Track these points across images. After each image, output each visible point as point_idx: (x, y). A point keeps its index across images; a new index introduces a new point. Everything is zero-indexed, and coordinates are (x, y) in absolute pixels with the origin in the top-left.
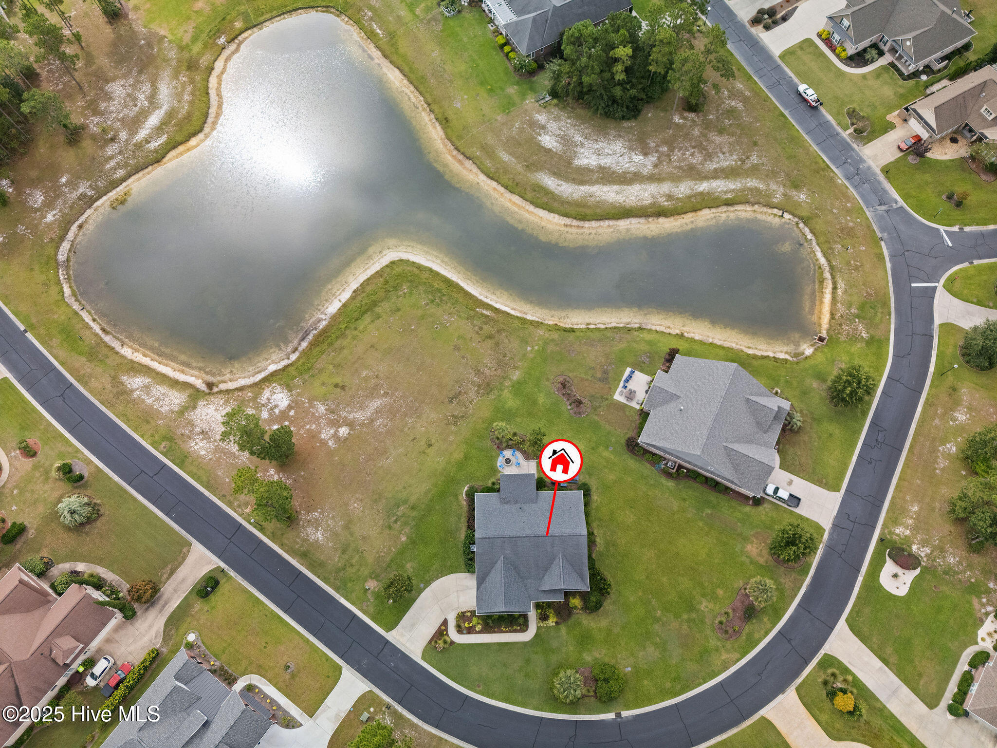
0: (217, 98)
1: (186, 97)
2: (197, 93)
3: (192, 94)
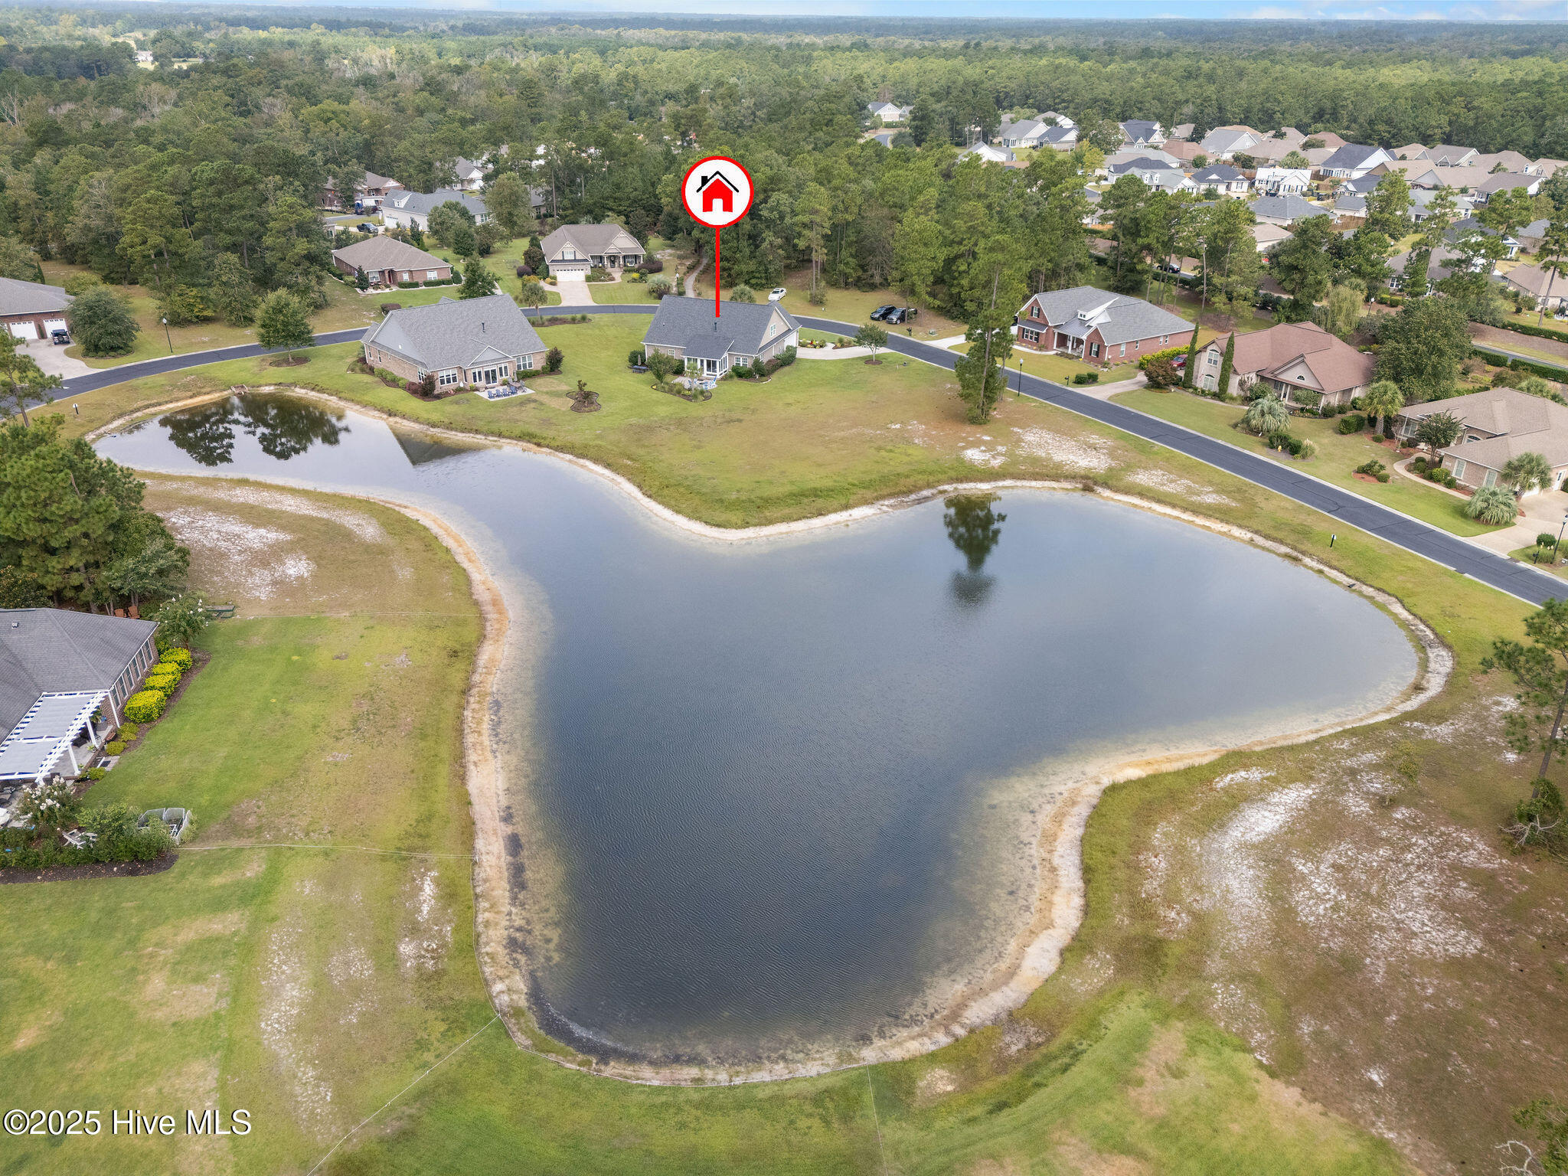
0: (1056, 861)
1: (1160, 863)
2: (1121, 874)
3: (1137, 870)
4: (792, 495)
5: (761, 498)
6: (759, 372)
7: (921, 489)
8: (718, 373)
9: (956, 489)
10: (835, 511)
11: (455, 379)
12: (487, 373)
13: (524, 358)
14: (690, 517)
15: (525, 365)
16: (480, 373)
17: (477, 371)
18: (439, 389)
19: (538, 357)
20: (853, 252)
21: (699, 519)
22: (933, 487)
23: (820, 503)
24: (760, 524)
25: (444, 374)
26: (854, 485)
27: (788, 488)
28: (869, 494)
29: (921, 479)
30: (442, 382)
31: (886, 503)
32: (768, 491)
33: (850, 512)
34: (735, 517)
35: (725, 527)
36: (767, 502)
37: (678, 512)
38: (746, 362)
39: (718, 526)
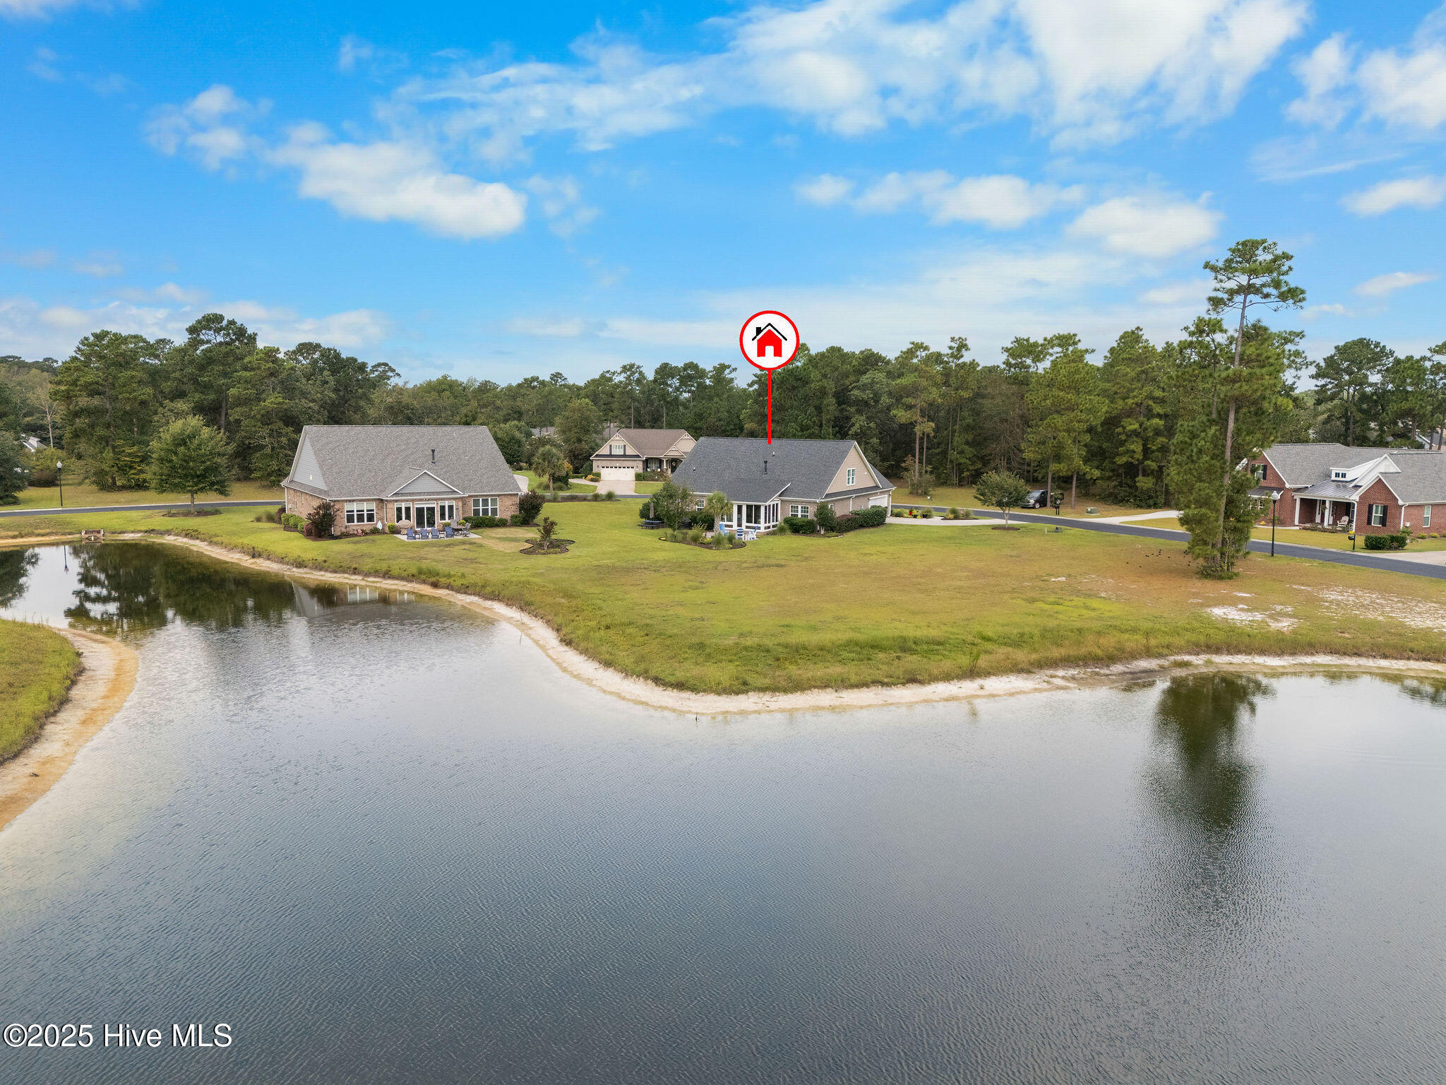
4: (851, 645)
5: (786, 646)
6: (827, 524)
7: (1134, 656)
8: (762, 525)
9: (1209, 663)
10: (947, 677)
11: (371, 518)
12: (420, 511)
13: (485, 502)
14: (627, 672)
15: (485, 511)
16: (408, 509)
17: (403, 506)
18: (340, 525)
19: (508, 502)
20: (970, 439)
21: (645, 675)
22: (1160, 656)
23: (911, 662)
24: (774, 689)
25: (355, 507)
26: (988, 639)
27: (844, 636)
28: (1021, 656)
29: (1133, 641)
30: (350, 519)
31: (1061, 673)
32: (799, 637)
33: (979, 682)
34: (723, 672)
35: (695, 689)
36: (799, 652)
37: (608, 664)
38: (806, 510)
39: (680, 686)
